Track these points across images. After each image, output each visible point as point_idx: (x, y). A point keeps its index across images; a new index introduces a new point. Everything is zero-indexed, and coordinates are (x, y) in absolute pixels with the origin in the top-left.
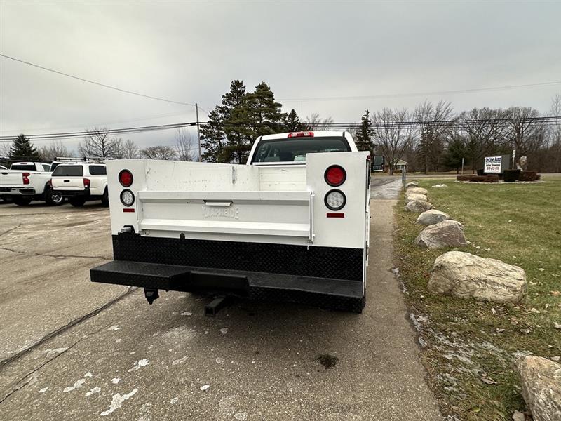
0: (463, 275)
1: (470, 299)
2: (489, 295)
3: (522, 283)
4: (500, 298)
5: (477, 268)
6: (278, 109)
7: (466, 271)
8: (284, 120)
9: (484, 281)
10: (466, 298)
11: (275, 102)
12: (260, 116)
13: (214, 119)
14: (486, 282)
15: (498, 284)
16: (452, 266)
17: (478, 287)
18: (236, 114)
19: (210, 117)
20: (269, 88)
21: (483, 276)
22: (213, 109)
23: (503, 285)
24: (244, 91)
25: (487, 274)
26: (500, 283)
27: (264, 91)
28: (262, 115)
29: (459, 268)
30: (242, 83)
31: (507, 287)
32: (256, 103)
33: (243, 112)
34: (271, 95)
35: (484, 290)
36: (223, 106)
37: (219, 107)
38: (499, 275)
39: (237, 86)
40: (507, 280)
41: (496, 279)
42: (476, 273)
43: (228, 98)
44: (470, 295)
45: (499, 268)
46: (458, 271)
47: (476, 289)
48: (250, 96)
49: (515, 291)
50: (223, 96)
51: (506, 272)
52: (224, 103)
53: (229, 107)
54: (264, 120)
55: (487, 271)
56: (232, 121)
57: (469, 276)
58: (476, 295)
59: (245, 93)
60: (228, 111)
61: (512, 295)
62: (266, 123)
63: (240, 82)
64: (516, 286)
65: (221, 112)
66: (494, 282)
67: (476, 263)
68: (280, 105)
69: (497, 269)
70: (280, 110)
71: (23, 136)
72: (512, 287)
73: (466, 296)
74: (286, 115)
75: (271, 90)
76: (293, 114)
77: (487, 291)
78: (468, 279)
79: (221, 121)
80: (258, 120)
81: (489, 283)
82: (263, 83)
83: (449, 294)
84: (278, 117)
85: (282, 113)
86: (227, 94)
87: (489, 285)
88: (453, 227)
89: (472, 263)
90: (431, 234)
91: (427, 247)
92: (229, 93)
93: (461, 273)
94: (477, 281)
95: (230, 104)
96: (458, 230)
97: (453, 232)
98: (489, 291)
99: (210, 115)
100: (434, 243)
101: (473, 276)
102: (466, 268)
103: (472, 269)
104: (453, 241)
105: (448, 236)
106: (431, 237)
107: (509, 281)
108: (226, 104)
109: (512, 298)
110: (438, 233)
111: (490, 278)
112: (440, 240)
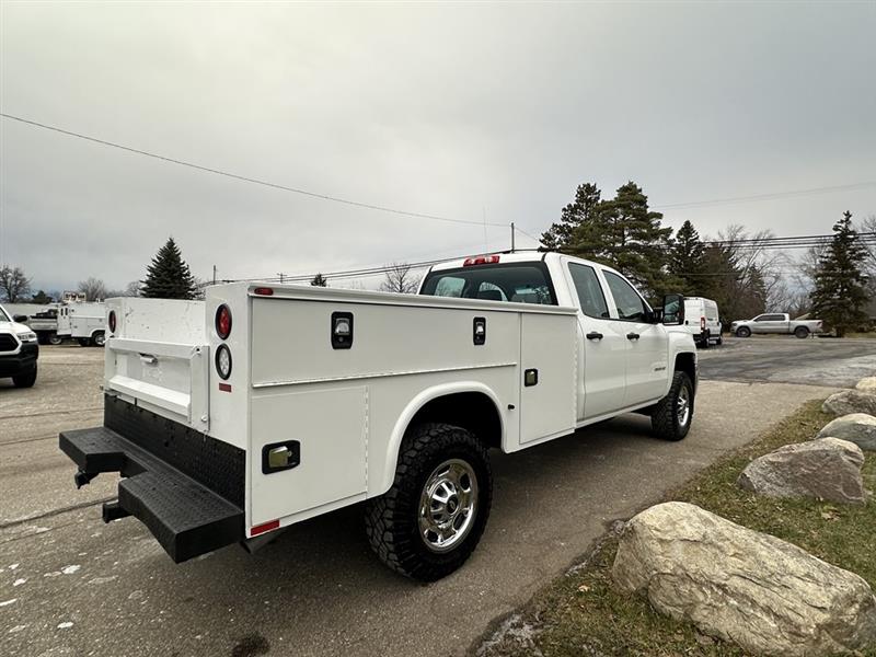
0: (670, 559)
1: (684, 624)
2: (728, 624)
3: (823, 617)
4: (756, 641)
5: (710, 551)
6: (655, 221)
7: (678, 553)
8: (665, 239)
9: (718, 586)
10: (676, 617)
11: (649, 211)
12: (624, 236)
13: (548, 244)
14: (725, 591)
15: (754, 603)
16: (647, 533)
17: (701, 598)
18: (581, 233)
19: (542, 241)
20: (640, 190)
21: (719, 574)
22: (547, 228)
23: (768, 610)
24: (598, 198)
25: (730, 570)
26: (763, 602)
27: (631, 197)
28: (626, 233)
29: (661, 541)
30: (594, 187)
31: (778, 617)
32: (616, 216)
33: (591, 230)
34: (643, 201)
35: (719, 609)
36: (562, 223)
37: (556, 226)
38: (765, 583)
39: (587, 192)
40: (782, 600)
41: (753, 590)
42: (702, 563)
43: (571, 211)
44: (686, 615)
45: (770, 563)
46: (657, 548)
47: (699, 602)
48: (608, 206)
49: (796, 633)
50: (564, 210)
51: (786, 579)
52: (564, 219)
53: (572, 225)
54: (629, 240)
55: (734, 564)
56: (574, 246)
57: (681, 566)
58: (699, 615)
59: (600, 201)
60: (571, 230)
61: (786, 642)
62: (633, 247)
63: (592, 185)
64: (800, 620)
65: (558, 233)
66: (744, 597)
67: (712, 537)
68: (659, 216)
69: (763, 565)
70: (659, 224)
71: (320, 276)
72: (789, 621)
73: (678, 613)
74: (669, 231)
75: (644, 193)
76: (687, 229)
77: (724, 614)
78: (680, 572)
79: (558, 246)
80: (618, 241)
81: (733, 595)
82: (631, 183)
83: (643, 597)
84: (655, 235)
85: (661, 227)
86: (570, 206)
87: (733, 602)
88: (827, 455)
89: (697, 537)
90: (772, 463)
91: (755, 491)
92: (573, 203)
93: (662, 554)
94: (702, 584)
95: (574, 219)
96: (841, 464)
97: (825, 465)
98: (728, 616)
99: (542, 238)
100: (776, 484)
101: (693, 567)
102: (680, 546)
103: (697, 552)
104: (827, 488)
105: (815, 474)
106: (771, 471)
107: (787, 603)
108: (567, 220)
109: (786, 651)
110: (790, 463)
111: (736, 582)
112: (794, 481)
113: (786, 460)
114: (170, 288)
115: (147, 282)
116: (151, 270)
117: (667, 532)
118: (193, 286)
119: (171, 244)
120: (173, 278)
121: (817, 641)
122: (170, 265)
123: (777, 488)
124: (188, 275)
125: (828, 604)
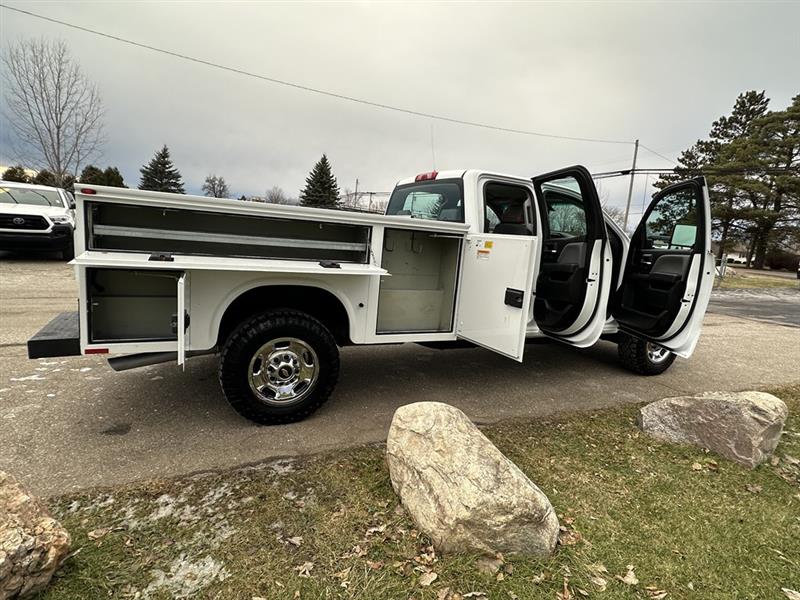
0: (398, 444)
2: (414, 503)
3: (465, 515)
4: (421, 520)
5: (426, 444)
7: (404, 440)
9: (418, 472)
12: (790, 153)
13: (689, 164)
14: (420, 477)
15: (431, 491)
17: (406, 479)
18: (731, 151)
19: (681, 161)
21: (422, 463)
22: (690, 145)
23: (437, 499)
24: (765, 109)
25: (430, 462)
28: (795, 152)
29: (398, 428)
30: (762, 95)
31: (439, 506)
32: (782, 130)
33: (745, 147)
35: (412, 490)
36: (709, 140)
37: (702, 143)
39: (751, 103)
40: (448, 494)
41: (437, 481)
42: (416, 451)
43: (724, 125)
47: (404, 482)
48: (778, 119)
49: (442, 521)
50: (716, 124)
51: (460, 479)
52: (713, 134)
53: (722, 142)
54: (798, 160)
55: (435, 458)
57: (402, 451)
58: (402, 492)
59: (765, 113)
60: (719, 148)
63: (759, 93)
64: (449, 512)
65: (702, 151)
66: (428, 484)
69: (452, 463)
72: (443, 511)
77: (414, 494)
78: (400, 455)
79: (700, 167)
80: (782, 161)
81: (423, 481)
86: (723, 119)
88: (727, 407)
89: (421, 431)
90: (673, 406)
91: (642, 429)
92: (728, 115)
93: (394, 439)
94: (409, 468)
95: (727, 135)
96: (739, 420)
97: (723, 418)
98: (416, 497)
99: (681, 157)
100: (671, 427)
101: (409, 453)
102: (408, 435)
103: (416, 443)
104: (718, 441)
105: (710, 425)
106: (669, 414)
107: (450, 497)
108: (718, 136)
109: (433, 532)
110: (689, 409)
111: (429, 472)
112: (688, 428)
113: (687, 405)
114: (321, 197)
115: (306, 191)
116: (309, 181)
117: (405, 422)
118: (338, 196)
119: (324, 160)
120: (324, 189)
121: (453, 532)
122: (322, 178)
123: (669, 431)
124: (335, 186)
125: (472, 506)
